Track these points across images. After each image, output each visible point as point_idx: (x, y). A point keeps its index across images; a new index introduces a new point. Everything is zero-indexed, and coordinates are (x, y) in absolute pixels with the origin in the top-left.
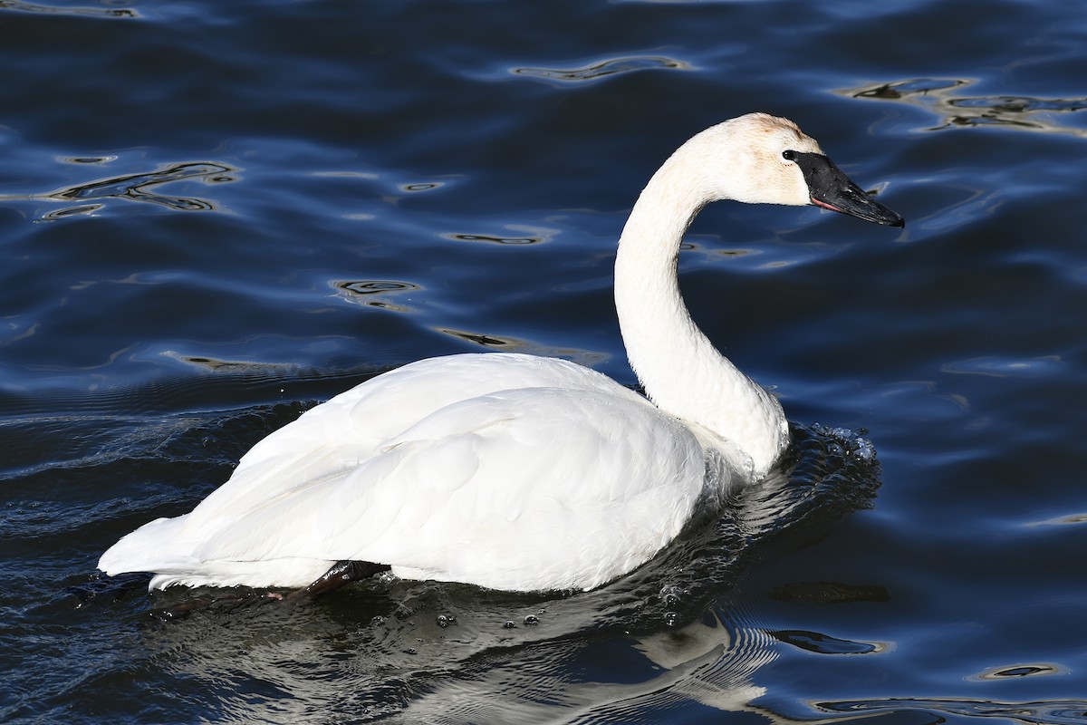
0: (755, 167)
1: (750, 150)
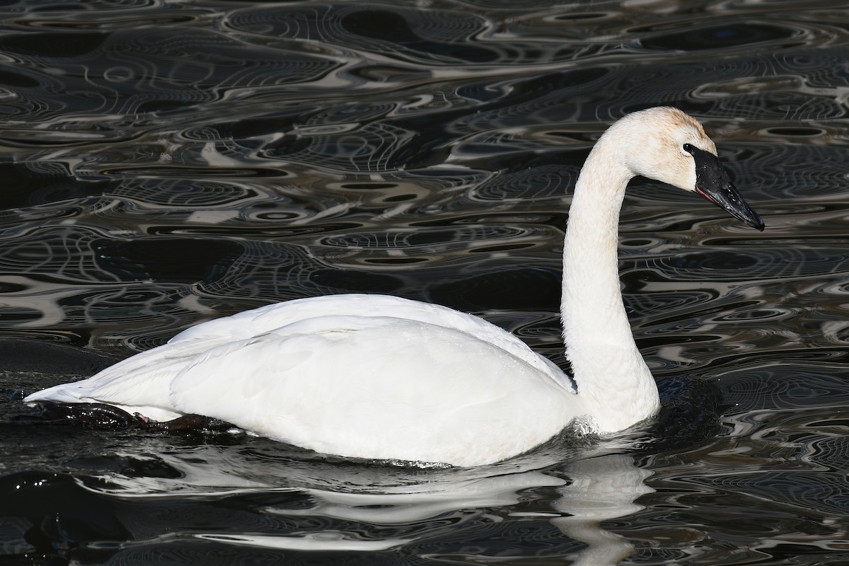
0: (660, 151)
1: (658, 136)
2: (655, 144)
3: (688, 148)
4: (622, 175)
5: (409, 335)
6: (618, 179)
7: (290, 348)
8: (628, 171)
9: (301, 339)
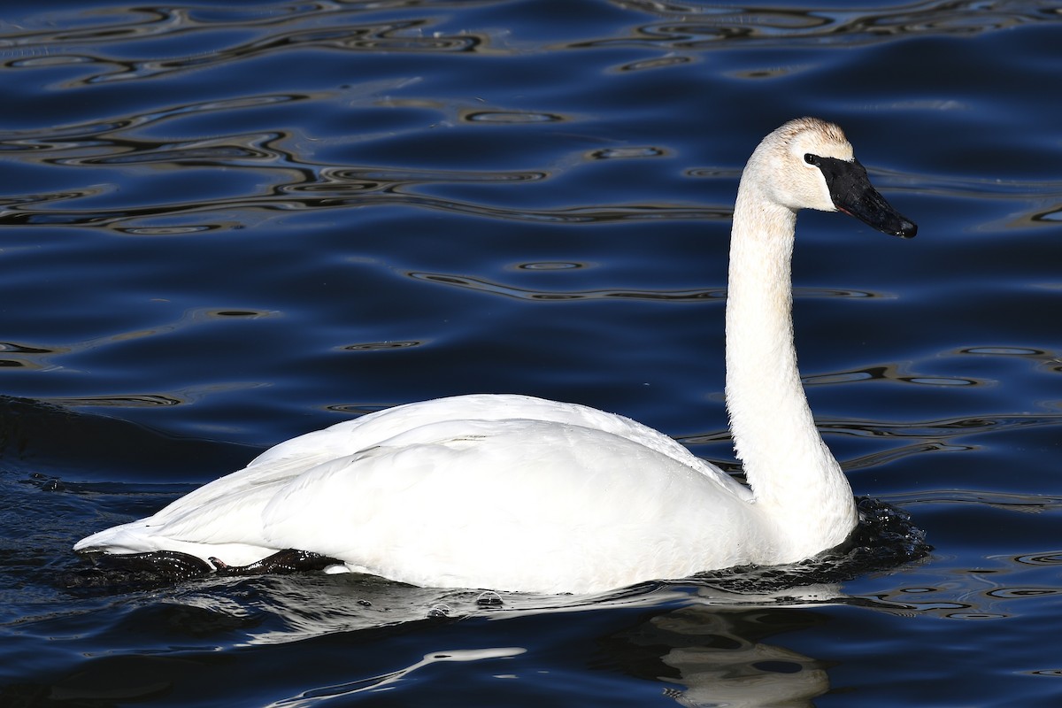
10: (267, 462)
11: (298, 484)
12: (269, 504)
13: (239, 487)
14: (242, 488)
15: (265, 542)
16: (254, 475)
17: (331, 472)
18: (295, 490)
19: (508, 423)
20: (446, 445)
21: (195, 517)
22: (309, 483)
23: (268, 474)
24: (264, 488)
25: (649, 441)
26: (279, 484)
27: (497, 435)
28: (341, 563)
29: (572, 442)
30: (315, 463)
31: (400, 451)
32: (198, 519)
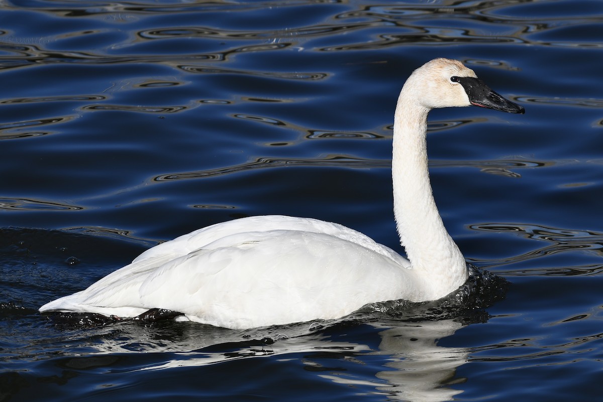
0: (437, 88)
1: (432, 79)
2: (432, 84)
3: (455, 79)
4: (420, 112)
5: (294, 241)
6: (418, 115)
7: (215, 258)
8: (424, 108)
9: (223, 251)
10: (142, 260)
11: (158, 272)
12: (143, 284)
13: (126, 275)
14: (128, 276)
15: (141, 305)
16: (135, 268)
17: (175, 265)
18: (156, 277)
19: (272, 233)
20: (238, 247)
21: (103, 293)
22: (163, 272)
23: (142, 267)
24: (140, 276)
25: (351, 237)
26: (148, 273)
27: (265, 240)
28: (183, 314)
29: (307, 242)
30: (167, 260)
31: (213, 252)
32: (104, 294)
